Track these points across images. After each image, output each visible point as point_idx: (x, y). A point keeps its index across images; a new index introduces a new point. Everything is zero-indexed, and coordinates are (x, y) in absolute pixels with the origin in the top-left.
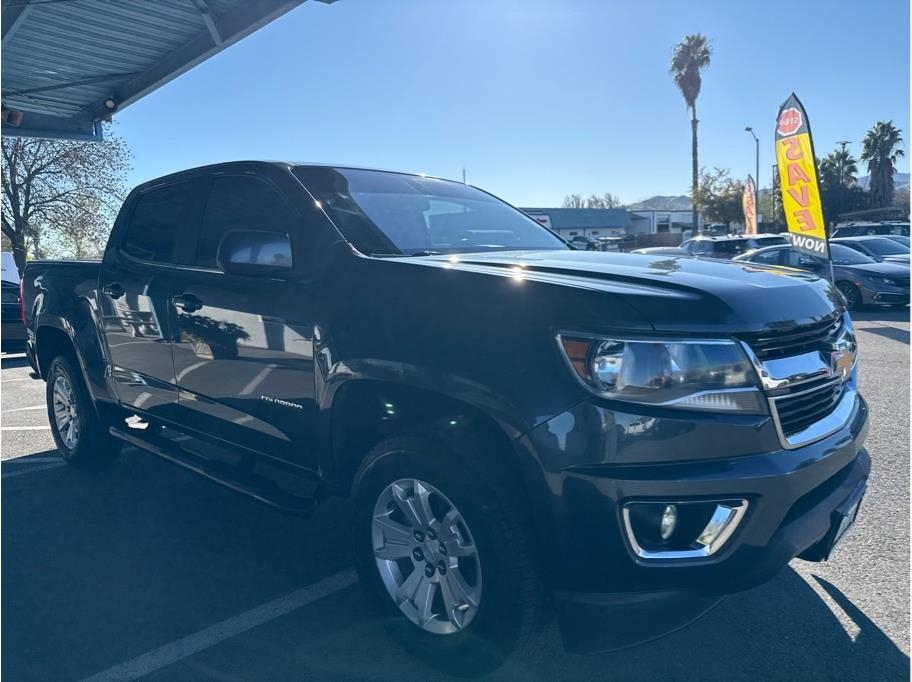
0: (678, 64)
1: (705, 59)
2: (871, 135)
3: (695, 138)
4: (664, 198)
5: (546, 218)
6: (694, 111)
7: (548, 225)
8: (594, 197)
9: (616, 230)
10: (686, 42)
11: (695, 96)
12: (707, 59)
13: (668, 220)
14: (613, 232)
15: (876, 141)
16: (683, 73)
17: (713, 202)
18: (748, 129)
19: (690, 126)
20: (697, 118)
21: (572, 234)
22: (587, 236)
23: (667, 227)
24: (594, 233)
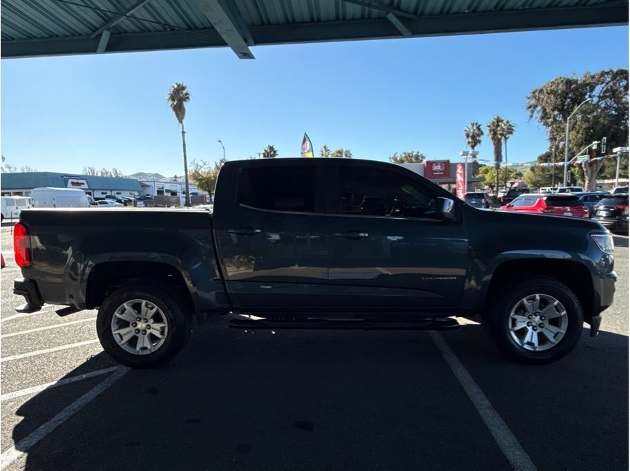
0: (173, 98)
1: (187, 98)
2: (266, 151)
3: (184, 141)
4: (145, 174)
5: (84, 181)
6: (183, 126)
7: (86, 186)
8: (104, 170)
9: (133, 192)
10: (176, 86)
11: (182, 118)
12: (188, 98)
13: (163, 188)
14: (131, 194)
15: (268, 154)
16: (175, 103)
17: (202, 180)
18: (220, 141)
19: (181, 134)
20: (185, 130)
21: (103, 193)
22: (113, 194)
23: (162, 191)
24: (118, 193)
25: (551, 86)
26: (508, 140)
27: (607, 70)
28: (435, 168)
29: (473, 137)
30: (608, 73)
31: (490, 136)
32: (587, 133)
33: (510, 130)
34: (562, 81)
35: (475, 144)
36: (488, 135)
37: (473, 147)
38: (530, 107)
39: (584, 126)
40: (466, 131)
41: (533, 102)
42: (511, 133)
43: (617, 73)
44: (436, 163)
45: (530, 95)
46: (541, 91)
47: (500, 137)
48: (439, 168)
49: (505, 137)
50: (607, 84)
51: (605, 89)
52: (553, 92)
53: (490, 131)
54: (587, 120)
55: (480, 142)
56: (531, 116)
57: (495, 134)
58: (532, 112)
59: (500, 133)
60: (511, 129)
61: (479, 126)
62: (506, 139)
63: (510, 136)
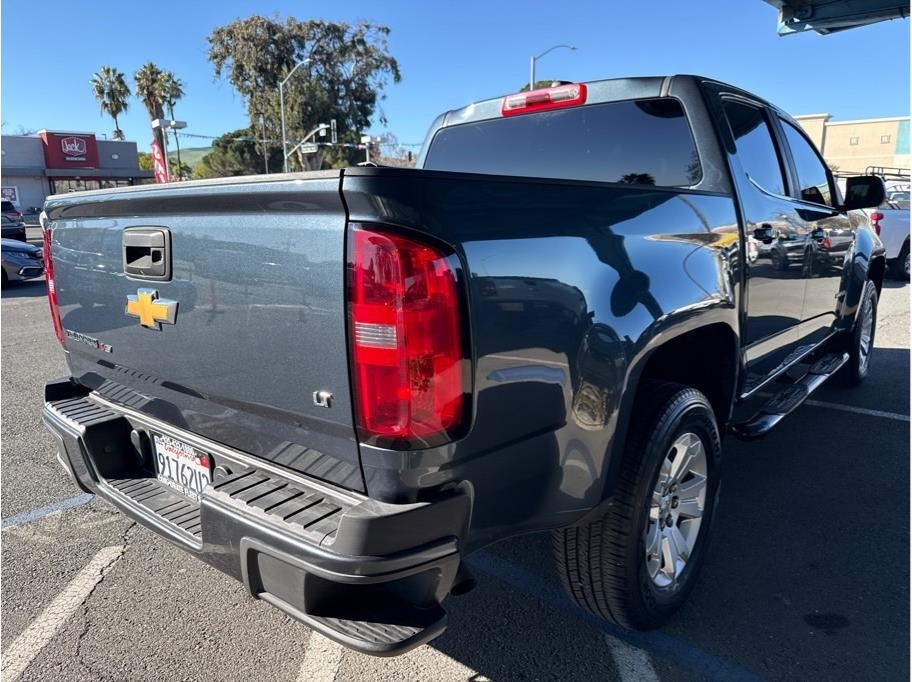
25: (247, 29)
26: (174, 108)
27: (318, 22)
28: (68, 148)
29: (112, 95)
30: (318, 26)
31: (142, 98)
32: (304, 112)
33: (176, 92)
34: (262, 24)
35: (118, 110)
36: (138, 94)
37: (114, 114)
38: (216, 57)
39: (299, 101)
40: (95, 81)
41: (218, 49)
42: (178, 96)
43: (329, 28)
44: (70, 138)
45: (212, 36)
46: (230, 33)
47: (160, 101)
48: (76, 149)
49: (169, 102)
50: (319, 41)
51: (315, 48)
52: (249, 39)
53: (142, 88)
54: (301, 92)
55: (125, 105)
56: (218, 73)
57: (150, 94)
58: (219, 65)
59: (159, 93)
60: (178, 90)
61: (120, 76)
62: (171, 105)
63: (178, 101)
